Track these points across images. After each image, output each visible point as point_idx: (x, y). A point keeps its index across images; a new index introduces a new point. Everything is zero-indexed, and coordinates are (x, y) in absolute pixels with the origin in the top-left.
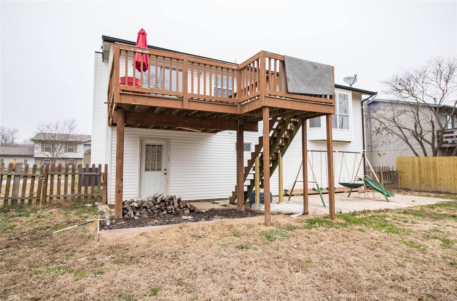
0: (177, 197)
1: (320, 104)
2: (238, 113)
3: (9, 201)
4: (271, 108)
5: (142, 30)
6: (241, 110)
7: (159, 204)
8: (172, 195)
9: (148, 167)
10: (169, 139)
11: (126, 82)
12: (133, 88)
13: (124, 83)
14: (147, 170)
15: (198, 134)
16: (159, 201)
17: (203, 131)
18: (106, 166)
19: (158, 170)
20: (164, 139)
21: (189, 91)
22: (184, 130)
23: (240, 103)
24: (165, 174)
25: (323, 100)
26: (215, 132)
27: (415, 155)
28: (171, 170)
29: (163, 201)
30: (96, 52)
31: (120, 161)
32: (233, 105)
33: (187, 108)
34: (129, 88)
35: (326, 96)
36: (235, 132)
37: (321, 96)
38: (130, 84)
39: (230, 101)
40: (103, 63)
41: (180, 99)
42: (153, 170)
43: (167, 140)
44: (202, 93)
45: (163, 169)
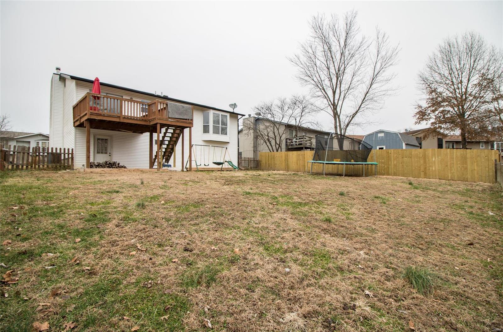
0: (118, 162)
1: (186, 123)
2: (148, 124)
3: (15, 166)
4: (160, 124)
5: (97, 78)
6: (150, 123)
7: (108, 165)
8: (115, 161)
9: (99, 152)
10: (112, 136)
11: (93, 109)
12: (96, 112)
13: (91, 109)
14: (98, 153)
15: (131, 133)
16: (108, 163)
17: (133, 132)
18: (72, 149)
19: (105, 153)
20: (109, 136)
21: (123, 114)
22: (122, 131)
23: (149, 120)
24: (110, 155)
25: (187, 121)
26: (142, 133)
27: (269, 151)
28: (114, 154)
29: (110, 163)
30: (54, 74)
31: (88, 144)
32: (145, 121)
33: (122, 121)
34: (94, 112)
35: (189, 119)
36: (149, 133)
37: (186, 119)
38: (95, 110)
39: (144, 119)
40: (60, 82)
41: (119, 117)
42: (102, 153)
43: (111, 136)
44: (130, 115)
45: (108, 153)
